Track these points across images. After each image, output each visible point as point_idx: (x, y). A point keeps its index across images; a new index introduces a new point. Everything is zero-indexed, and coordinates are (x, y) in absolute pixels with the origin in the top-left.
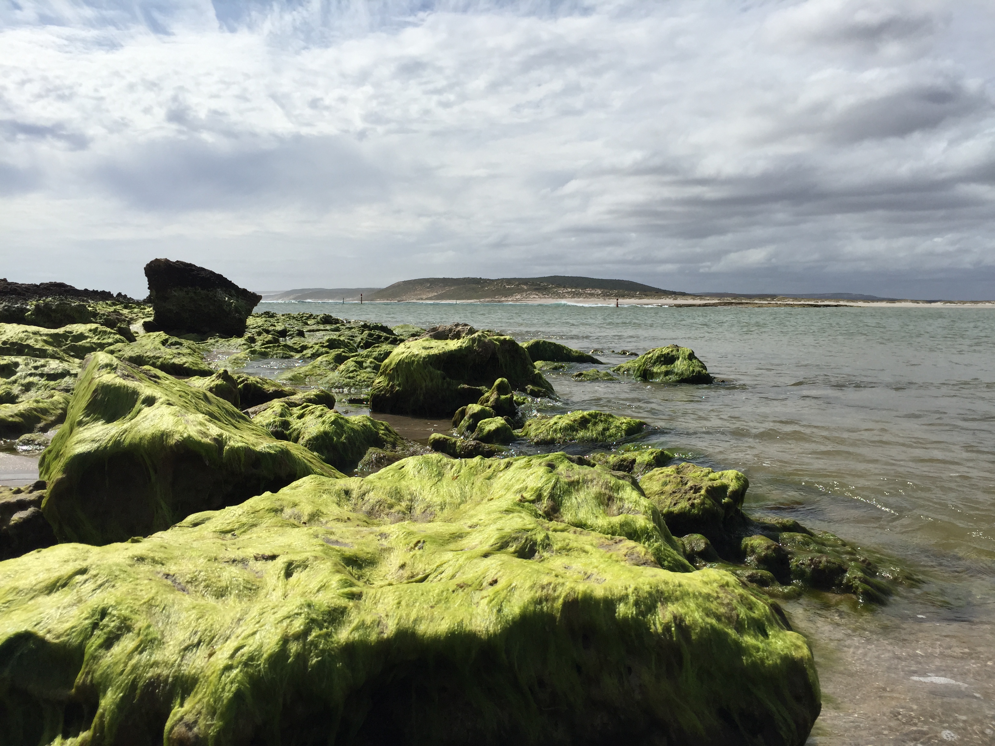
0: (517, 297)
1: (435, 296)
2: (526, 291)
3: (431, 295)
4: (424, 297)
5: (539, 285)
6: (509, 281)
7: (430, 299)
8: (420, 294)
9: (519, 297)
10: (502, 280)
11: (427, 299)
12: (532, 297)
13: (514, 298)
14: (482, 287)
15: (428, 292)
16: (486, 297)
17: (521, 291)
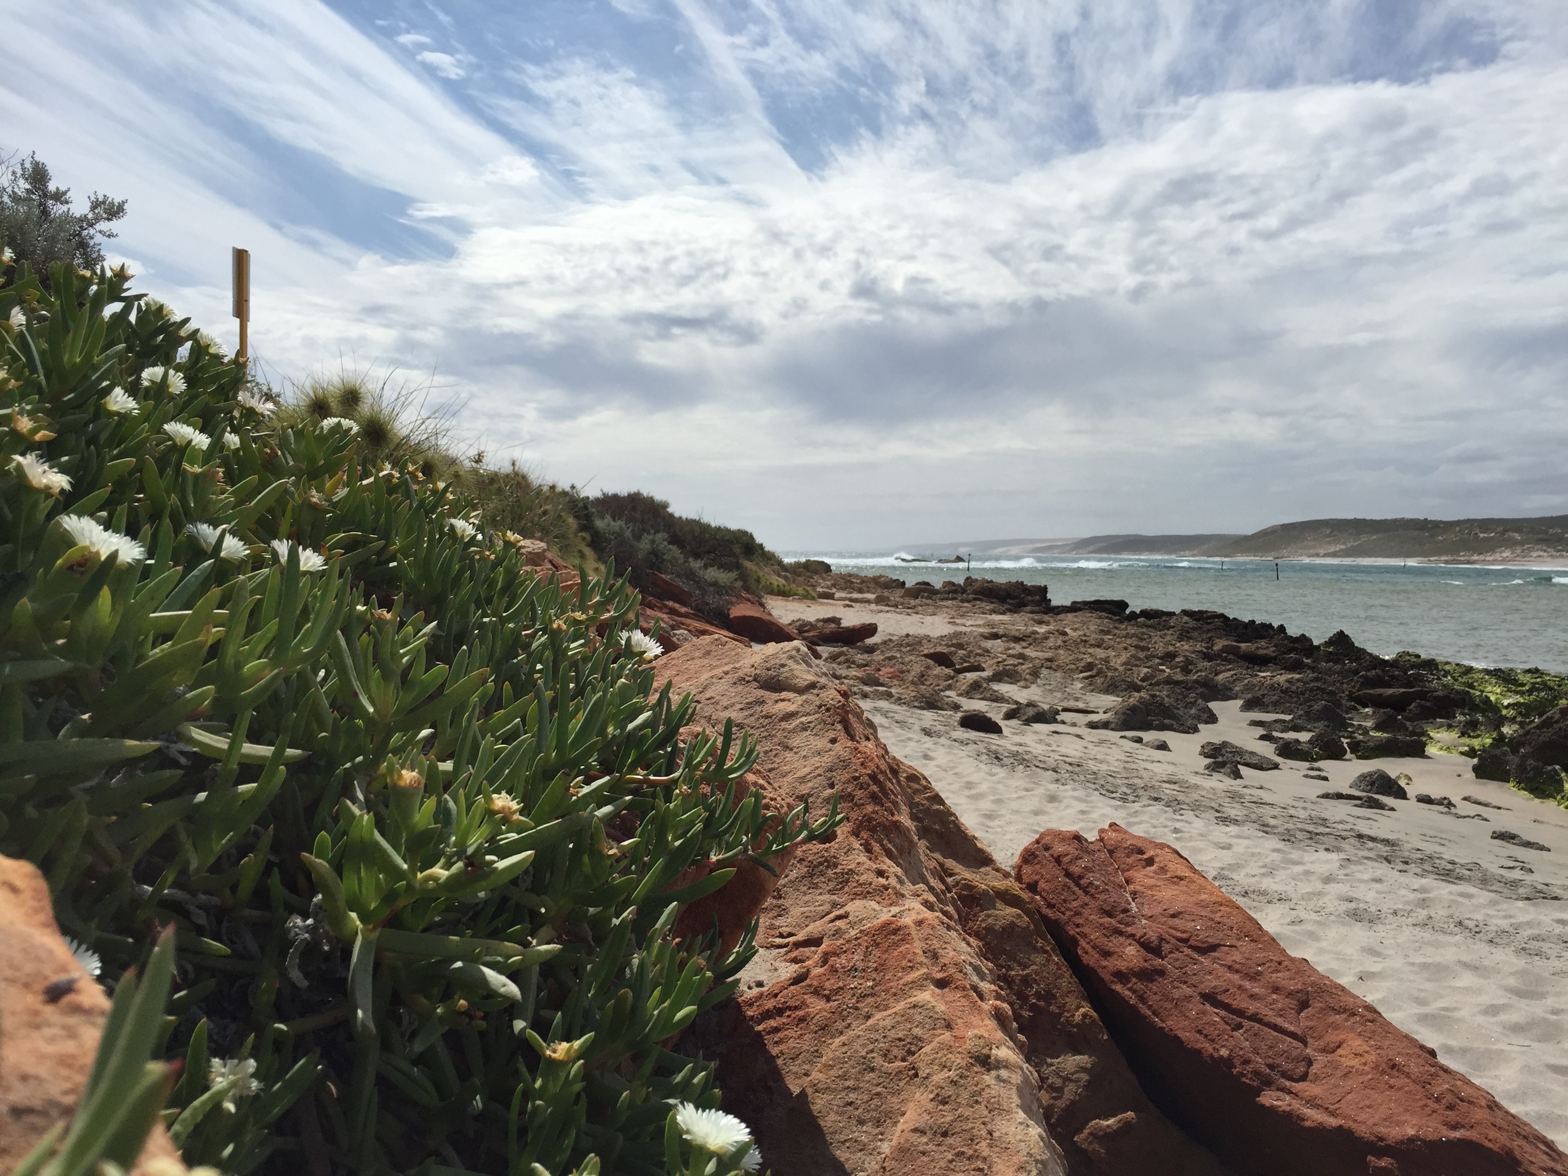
0: (1504, 555)
1: (1341, 550)
2: (1522, 543)
3: (1332, 549)
4: (1322, 552)
5: (1546, 532)
6: (1486, 524)
7: (1334, 555)
8: (1314, 547)
9: (1507, 554)
10: (1470, 522)
11: (1326, 555)
12: (1534, 554)
13: (1497, 556)
14: (1432, 536)
15: (1329, 543)
16: (1440, 554)
17: (1511, 544)
